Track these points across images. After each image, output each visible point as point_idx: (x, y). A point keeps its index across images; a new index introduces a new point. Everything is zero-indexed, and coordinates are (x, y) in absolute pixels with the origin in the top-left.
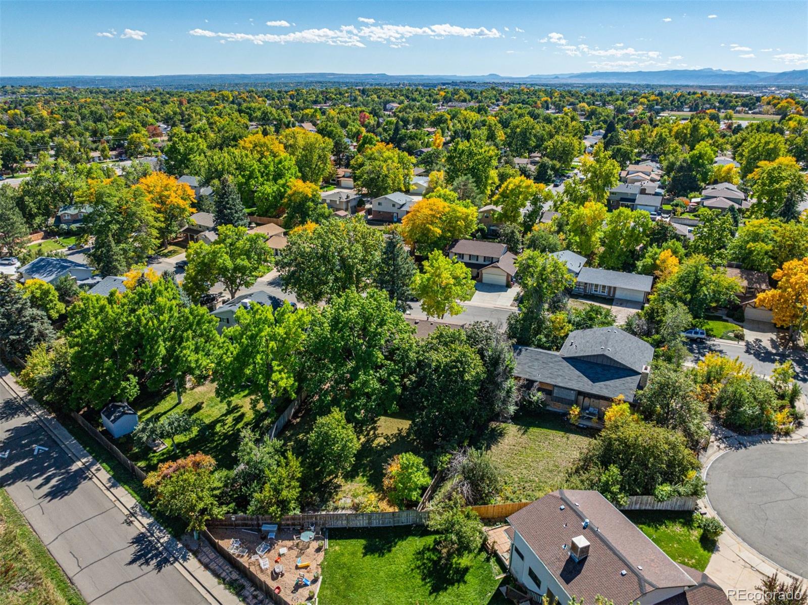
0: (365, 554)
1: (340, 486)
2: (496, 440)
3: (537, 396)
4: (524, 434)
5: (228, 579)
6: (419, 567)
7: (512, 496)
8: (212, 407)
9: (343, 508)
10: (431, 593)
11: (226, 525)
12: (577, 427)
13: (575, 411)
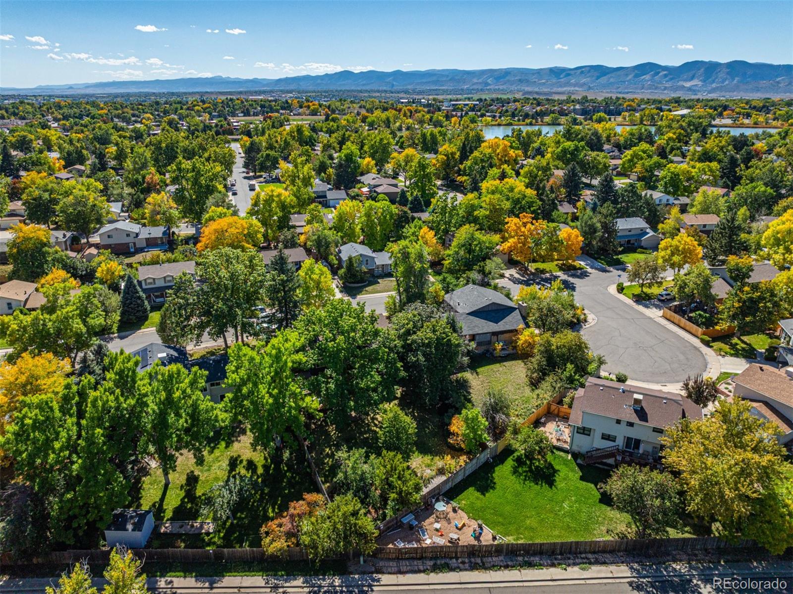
0: (484, 495)
1: (410, 466)
2: (466, 386)
4: (478, 375)
5: (428, 567)
6: (525, 480)
8: (209, 470)
9: (432, 478)
10: (551, 487)
12: (500, 357)
13: (499, 346)
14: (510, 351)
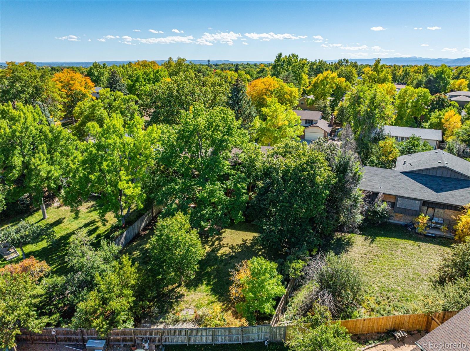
1: (182, 295)
2: (344, 248)
3: (383, 207)
4: (371, 243)
7: (377, 307)
9: (184, 321)
11: (46, 340)
12: (425, 235)
13: (423, 219)
14: (443, 231)
